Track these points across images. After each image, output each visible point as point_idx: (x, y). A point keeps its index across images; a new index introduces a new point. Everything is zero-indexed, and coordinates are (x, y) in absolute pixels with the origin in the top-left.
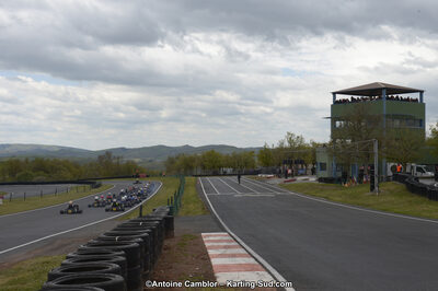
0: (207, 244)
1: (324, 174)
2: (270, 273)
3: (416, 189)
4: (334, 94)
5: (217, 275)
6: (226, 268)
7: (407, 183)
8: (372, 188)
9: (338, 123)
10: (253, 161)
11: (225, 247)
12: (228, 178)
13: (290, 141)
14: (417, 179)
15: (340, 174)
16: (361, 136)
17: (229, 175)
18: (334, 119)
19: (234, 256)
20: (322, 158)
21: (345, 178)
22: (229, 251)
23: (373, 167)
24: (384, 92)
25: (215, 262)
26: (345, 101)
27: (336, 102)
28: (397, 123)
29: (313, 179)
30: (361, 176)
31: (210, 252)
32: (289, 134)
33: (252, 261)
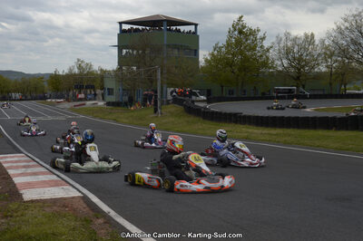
0: (5, 165)
1: (112, 99)
2: (74, 187)
3: (192, 111)
4: (121, 23)
5: (21, 192)
6: (30, 185)
7: (185, 106)
9: (124, 51)
10: (43, 86)
11: (24, 167)
12: (18, 103)
13: (80, 67)
14: (193, 102)
15: (126, 99)
16: (145, 64)
17: (21, 100)
18: (120, 47)
19: (35, 174)
20: (109, 84)
21: (131, 102)
22: (29, 171)
23: (156, 92)
24: (165, 23)
25: (17, 180)
26: (129, 30)
27: (122, 31)
28: (176, 52)
29: (101, 103)
31: (11, 172)
32: (79, 60)
33: (55, 177)
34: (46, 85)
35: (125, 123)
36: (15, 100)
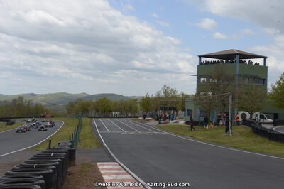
3: (259, 131)
4: (200, 57)
7: (253, 127)
8: (227, 130)
9: (202, 79)
10: (136, 107)
13: (166, 92)
14: (260, 124)
15: (202, 119)
16: (219, 90)
18: (199, 76)
20: (189, 106)
21: (206, 122)
23: (228, 115)
26: (207, 63)
27: (201, 63)
28: (247, 81)
29: (182, 122)
32: (165, 86)
35: (200, 140)
36: (112, 117)
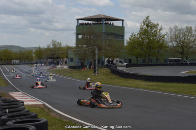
1: (72, 64)
4: (78, 20)
9: (79, 36)
10: (32, 56)
12: (17, 66)
13: (54, 45)
15: (80, 64)
17: (17, 64)
18: (77, 34)
20: (71, 56)
21: (82, 66)
24: (104, 20)
26: (83, 24)
28: (110, 37)
29: (66, 67)
30: (90, 65)
32: (53, 41)
34: (34, 55)
36: (15, 64)
